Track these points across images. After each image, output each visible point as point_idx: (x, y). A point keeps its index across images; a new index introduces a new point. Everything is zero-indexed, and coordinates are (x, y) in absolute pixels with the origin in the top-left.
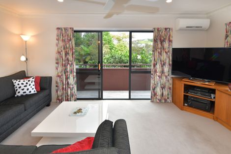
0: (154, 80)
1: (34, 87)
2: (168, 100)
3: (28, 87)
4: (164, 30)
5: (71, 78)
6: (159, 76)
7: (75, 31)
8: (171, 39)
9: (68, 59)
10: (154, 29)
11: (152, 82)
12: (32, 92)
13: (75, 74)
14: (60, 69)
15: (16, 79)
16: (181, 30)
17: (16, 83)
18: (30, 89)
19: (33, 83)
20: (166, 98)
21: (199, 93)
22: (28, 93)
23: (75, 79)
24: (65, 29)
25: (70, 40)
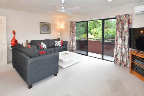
0: (116, 50)
1: (60, 44)
2: (127, 66)
3: (58, 44)
4: (124, 16)
5: (74, 43)
6: (119, 47)
7: (76, 22)
8: (130, 22)
9: (73, 35)
10: (117, 16)
11: (115, 50)
12: (59, 46)
13: (76, 41)
14: (71, 38)
15: (55, 41)
16: (137, 14)
17: (55, 42)
18: (59, 45)
19: (60, 43)
20: (126, 64)
21: (140, 62)
22: (58, 46)
23: (76, 44)
24: (73, 22)
25: (74, 26)
